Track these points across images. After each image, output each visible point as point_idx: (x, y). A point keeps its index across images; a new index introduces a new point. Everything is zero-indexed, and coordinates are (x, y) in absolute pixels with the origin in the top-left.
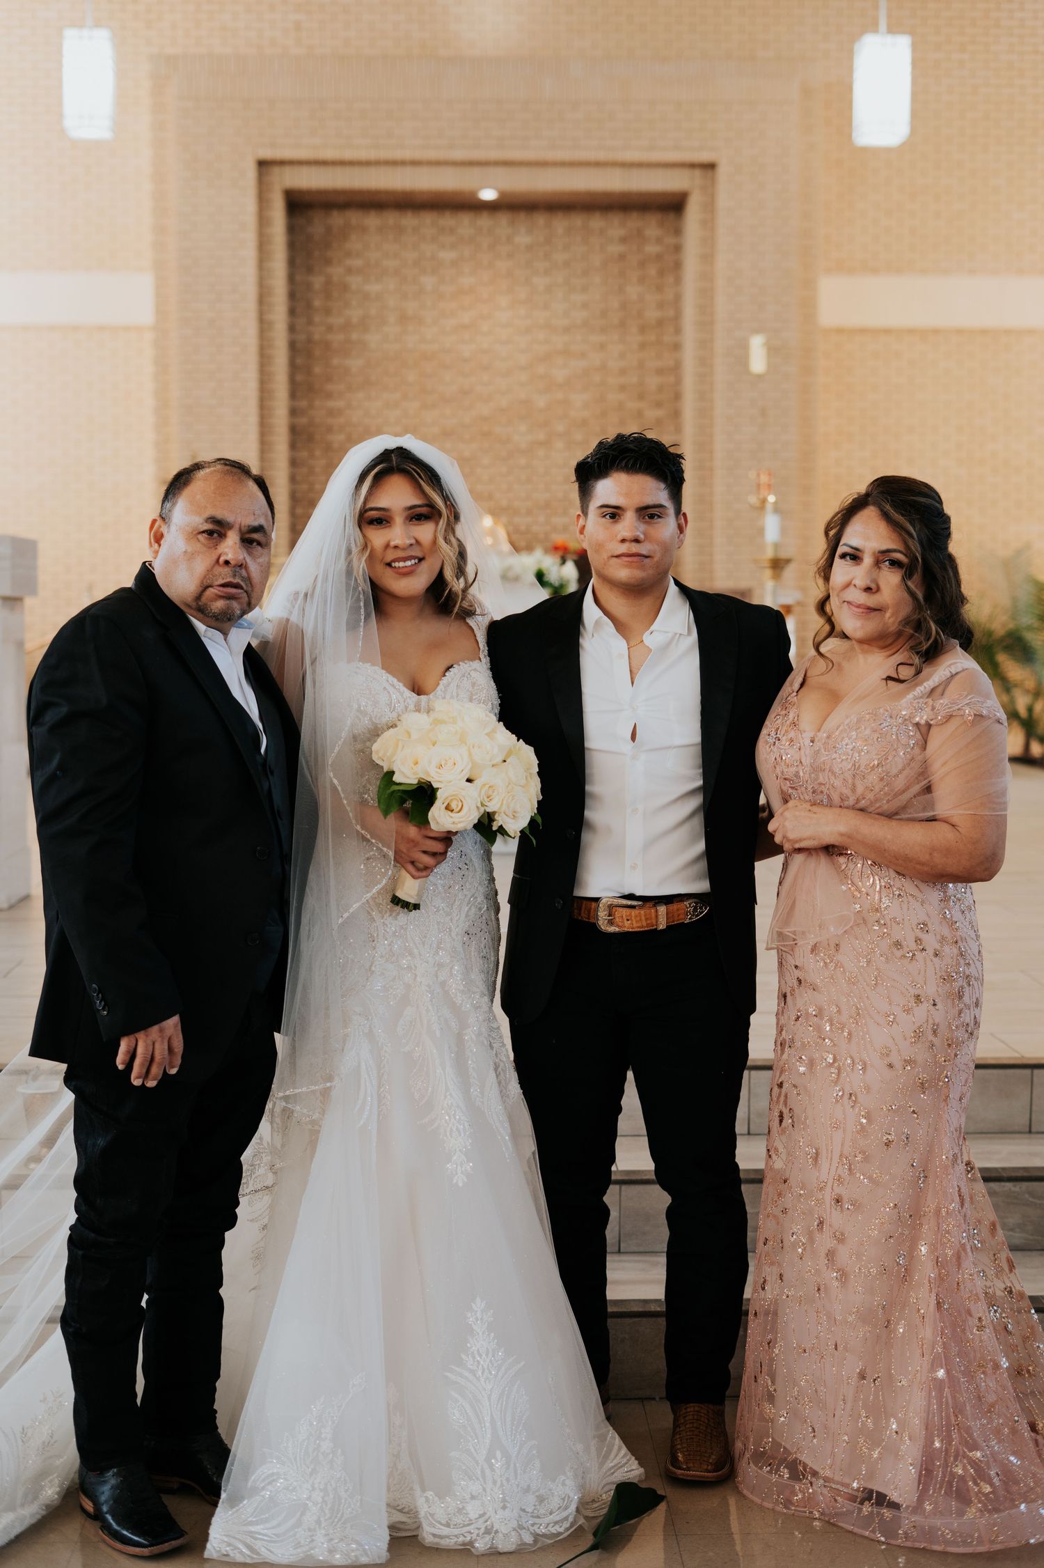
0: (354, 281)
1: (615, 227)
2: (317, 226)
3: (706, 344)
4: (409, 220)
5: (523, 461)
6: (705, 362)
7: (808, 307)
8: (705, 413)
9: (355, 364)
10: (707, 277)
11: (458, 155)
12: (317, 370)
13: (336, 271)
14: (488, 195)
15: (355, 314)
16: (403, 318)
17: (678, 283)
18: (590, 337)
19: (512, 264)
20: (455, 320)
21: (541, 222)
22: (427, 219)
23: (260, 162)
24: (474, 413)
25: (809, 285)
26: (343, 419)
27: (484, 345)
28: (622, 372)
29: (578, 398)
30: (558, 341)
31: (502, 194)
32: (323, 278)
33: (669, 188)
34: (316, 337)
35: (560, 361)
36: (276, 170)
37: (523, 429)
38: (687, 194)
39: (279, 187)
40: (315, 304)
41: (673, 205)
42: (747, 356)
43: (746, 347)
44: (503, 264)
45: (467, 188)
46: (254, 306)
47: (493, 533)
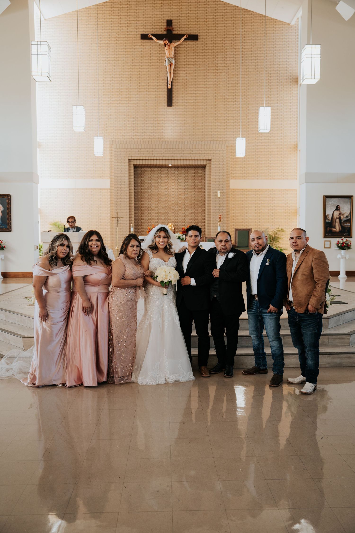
0: (146, 181)
1: (193, 171)
2: (139, 171)
3: (210, 192)
4: (156, 169)
5: (177, 213)
6: (209, 195)
7: (228, 185)
8: (209, 205)
9: (146, 195)
10: (210, 180)
11: (165, 158)
12: (139, 196)
13: (143, 179)
14: (170, 165)
15: (146, 186)
16: (155, 187)
17: (204, 181)
18: (189, 191)
19: (174, 177)
20: (164, 188)
21: (180, 170)
22: (159, 169)
23: (129, 160)
24: (168, 204)
25: (228, 181)
26: (144, 205)
27: (169, 192)
28: (195, 197)
29: (187, 202)
30: (183, 191)
31: (173, 165)
32: (141, 180)
33: (203, 164)
34: (139, 190)
35: (183, 195)
36: (132, 161)
37: (177, 207)
38: (206, 165)
39: (133, 164)
40: (139, 184)
41: (204, 167)
42: (217, 194)
43: (217, 192)
44: (173, 178)
45: (166, 164)
46: (128, 185)
47: (171, 226)
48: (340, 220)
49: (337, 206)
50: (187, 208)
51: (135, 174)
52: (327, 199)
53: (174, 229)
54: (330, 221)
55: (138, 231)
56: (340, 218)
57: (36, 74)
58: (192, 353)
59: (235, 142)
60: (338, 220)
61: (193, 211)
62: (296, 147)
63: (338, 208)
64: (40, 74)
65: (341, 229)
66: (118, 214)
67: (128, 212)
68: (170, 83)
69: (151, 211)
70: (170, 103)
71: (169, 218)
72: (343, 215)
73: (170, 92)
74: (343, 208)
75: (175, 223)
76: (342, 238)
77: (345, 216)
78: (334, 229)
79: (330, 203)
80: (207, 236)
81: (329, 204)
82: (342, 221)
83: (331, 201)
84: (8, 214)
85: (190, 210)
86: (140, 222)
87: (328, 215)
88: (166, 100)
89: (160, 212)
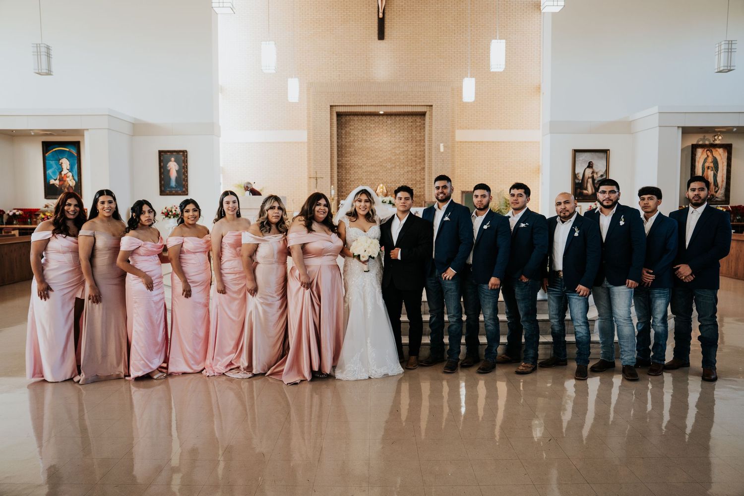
0: (352, 132)
1: (410, 119)
2: (343, 119)
3: (430, 145)
4: (364, 118)
6: (430, 149)
7: (453, 136)
8: (430, 161)
9: (352, 150)
10: (431, 131)
11: (375, 104)
12: (343, 151)
13: (348, 129)
14: (381, 112)
15: (352, 139)
16: (363, 140)
17: (424, 131)
18: (405, 144)
19: (387, 127)
20: (374, 140)
21: (394, 118)
22: (368, 117)
23: (331, 106)
24: (378, 161)
25: (453, 132)
26: (349, 162)
27: (381, 146)
28: (412, 151)
29: (402, 157)
30: (397, 145)
31: (385, 112)
32: (345, 131)
33: (422, 111)
34: (343, 144)
35: (398, 149)
36: (334, 107)
37: (389, 164)
38: (426, 112)
39: (335, 111)
40: (343, 136)
41: (423, 114)
42: (440, 148)
43: (439, 146)
44: (385, 128)
45: (377, 111)
46: (330, 138)
47: (382, 188)
48: (593, 180)
49: (590, 163)
50: (402, 166)
51: (338, 124)
52: (577, 154)
53: (386, 191)
54: (580, 181)
55: (342, 194)
56: (593, 178)
57: (217, 5)
58: (403, 341)
59: (462, 83)
60: (590, 180)
61: (410, 169)
62: (539, 88)
63: (590, 165)
64: (221, 5)
65: (594, 191)
66: (316, 173)
67: (330, 170)
68: (381, 11)
69: (357, 170)
70: (381, 36)
71: (379, 177)
72: (597, 173)
73: (381, 23)
74: (597, 166)
75: (388, 184)
76: (595, 202)
77: (599, 175)
78: (585, 192)
79: (581, 158)
80: (426, 201)
81: (580, 160)
82: (596, 181)
83: (582, 157)
84: (184, 174)
85: (406, 168)
86: (344, 183)
87: (578, 174)
88: (377, 32)
89: (368, 170)
